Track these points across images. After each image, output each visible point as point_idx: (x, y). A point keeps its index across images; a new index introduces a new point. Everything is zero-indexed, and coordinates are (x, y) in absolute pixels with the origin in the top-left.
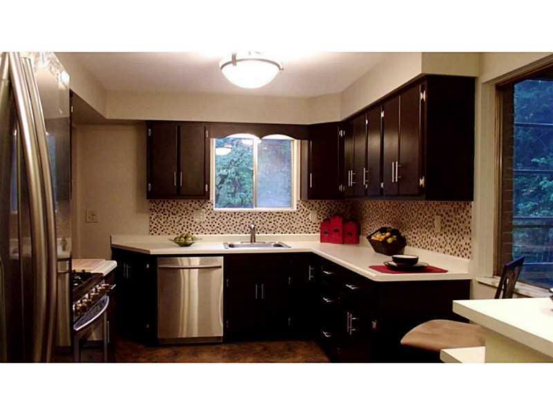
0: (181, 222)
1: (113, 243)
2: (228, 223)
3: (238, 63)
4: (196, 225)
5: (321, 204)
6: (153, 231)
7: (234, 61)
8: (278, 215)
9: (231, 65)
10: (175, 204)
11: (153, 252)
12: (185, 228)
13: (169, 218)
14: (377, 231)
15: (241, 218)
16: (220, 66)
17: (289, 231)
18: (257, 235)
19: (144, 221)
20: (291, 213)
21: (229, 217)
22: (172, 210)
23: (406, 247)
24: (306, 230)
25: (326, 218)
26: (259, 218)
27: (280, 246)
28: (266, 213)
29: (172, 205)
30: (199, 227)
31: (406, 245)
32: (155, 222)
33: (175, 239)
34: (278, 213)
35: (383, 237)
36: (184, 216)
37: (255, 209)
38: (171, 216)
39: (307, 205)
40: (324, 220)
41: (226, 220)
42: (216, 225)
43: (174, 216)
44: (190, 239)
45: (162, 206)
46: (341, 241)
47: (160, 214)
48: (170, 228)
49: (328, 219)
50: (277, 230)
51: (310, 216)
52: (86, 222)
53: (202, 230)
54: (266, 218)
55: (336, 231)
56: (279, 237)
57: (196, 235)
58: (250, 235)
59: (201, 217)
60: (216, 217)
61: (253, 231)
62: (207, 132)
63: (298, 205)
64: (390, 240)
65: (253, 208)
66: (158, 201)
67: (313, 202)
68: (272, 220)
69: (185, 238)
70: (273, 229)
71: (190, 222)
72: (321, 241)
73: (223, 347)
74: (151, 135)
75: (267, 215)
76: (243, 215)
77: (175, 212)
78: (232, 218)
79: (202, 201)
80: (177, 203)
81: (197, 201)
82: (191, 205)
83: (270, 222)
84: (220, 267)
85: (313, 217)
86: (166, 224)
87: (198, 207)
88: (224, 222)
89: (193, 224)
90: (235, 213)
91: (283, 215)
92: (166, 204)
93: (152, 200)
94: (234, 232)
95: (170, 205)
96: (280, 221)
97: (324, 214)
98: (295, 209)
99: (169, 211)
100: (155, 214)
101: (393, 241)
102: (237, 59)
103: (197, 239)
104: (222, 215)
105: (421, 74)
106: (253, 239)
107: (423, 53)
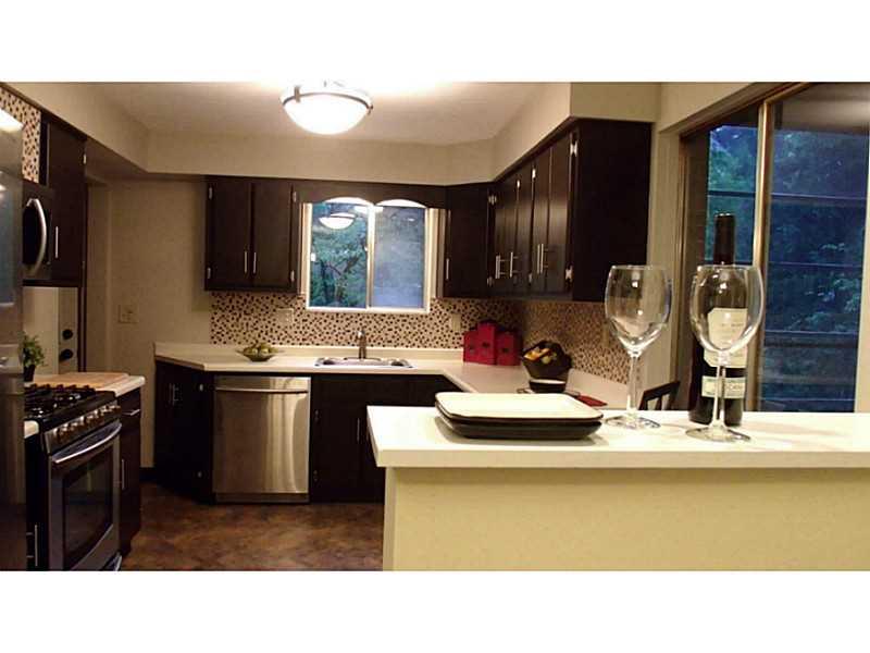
0: (258, 325)
1: (159, 353)
2: (328, 330)
3: (302, 99)
4: (280, 331)
5: (468, 305)
6: (216, 338)
7: (297, 96)
8: (401, 319)
9: (294, 101)
10: (249, 299)
11: (209, 367)
12: (263, 335)
13: (240, 320)
14: (535, 346)
15: (346, 323)
16: (283, 101)
17: (417, 343)
18: (368, 348)
19: (203, 324)
20: (422, 316)
21: (329, 320)
22: (244, 308)
23: (571, 371)
24: (444, 343)
25: (473, 325)
26: (374, 323)
27: (401, 365)
28: (384, 315)
29: (245, 300)
30: (284, 335)
31: (571, 367)
32: (219, 324)
33: (245, 350)
34: (401, 316)
35: (539, 355)
36: (262, 317)
37: (369, 309)
38: (243, 316)
39: (446, 305)
40: (470, 329)
41: (324, 324)
42: (310, 332)
43: (247, 317)
44: (266, 350)
45: (231, 301)
46: (492, 361)
47: (227, 313)
48: (241, 334)
49: (476, 328)
50: (400, 342)
51: (450, 323)
52: (119, 321)
53: (288, 338)
54: (383, 324)
55: (486, 345)
56: (401, 352)
57: (279, 346)
58: (358, 348)
59: (287, 319)
60: (310, 320)
61: (363, 342)
62: (295, 194)
63: (431, 305)
64: (546, 360)
65: (365, 307)
66: (224, 294)
67: (454, 301)
68: (392, 326)
69: (259, 349)
70: (393, 340)
71: (270, 326)
72: (464, 360)
73: (308, 509)
74: (213, 197)
75: (385, 319)
76: (349, 317)
77: (248, 311)
78: (334, 322)
79: (289, 296)
80: (253, 298)
81: (281, 295)
82: (272, 301)
83: (390, 330)
84: (306, 392)
85: (454, 324)
86: (235, 328)
87: (283, 304)
88: (321, 327)
89: (275, 328)
90: (337, 314)
91: (408, 320)
92: (237, 298)
93: (216, 292)
94: (334, 342)
95: (242, 301)
96: (404, 329)
97: (472, 320)
98: (428, 311)
99: (240, 309)
100: (220, 313)
101: (552, 361)
102: (301, 92)
103: (276, 351)
104: (318, 316)
105: (570, 118)
106: (363, 354)
107: (572, 83)
